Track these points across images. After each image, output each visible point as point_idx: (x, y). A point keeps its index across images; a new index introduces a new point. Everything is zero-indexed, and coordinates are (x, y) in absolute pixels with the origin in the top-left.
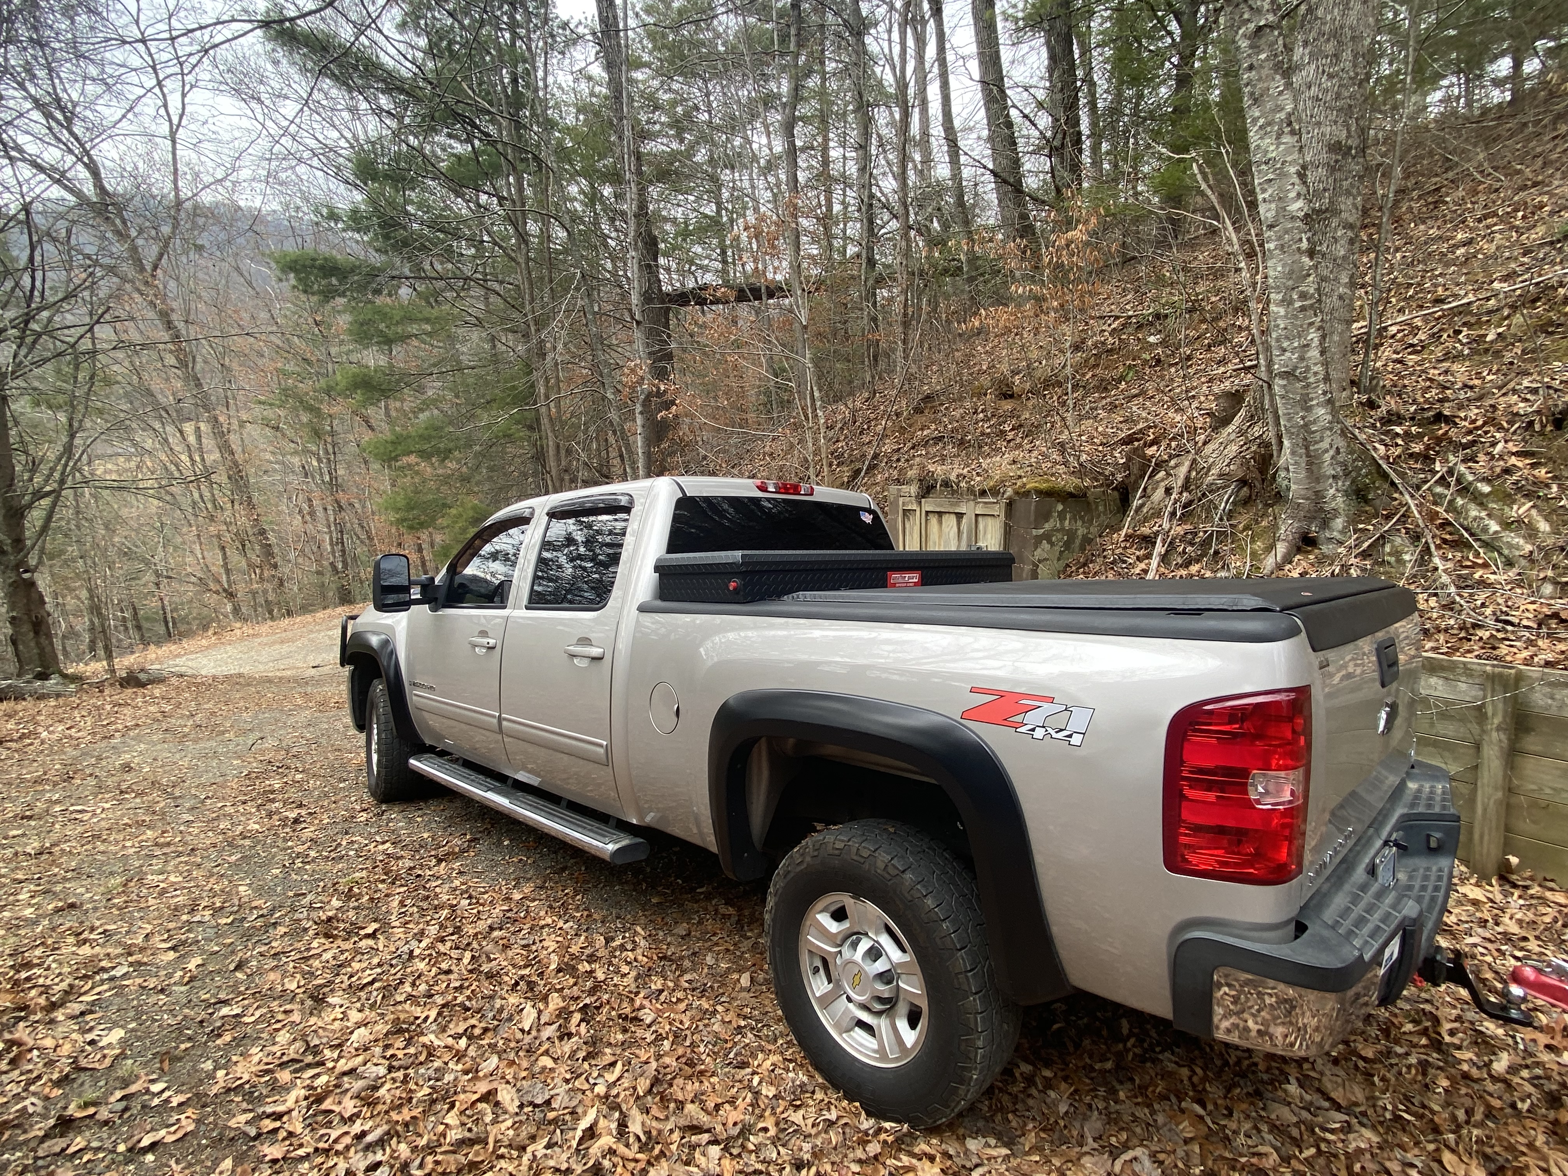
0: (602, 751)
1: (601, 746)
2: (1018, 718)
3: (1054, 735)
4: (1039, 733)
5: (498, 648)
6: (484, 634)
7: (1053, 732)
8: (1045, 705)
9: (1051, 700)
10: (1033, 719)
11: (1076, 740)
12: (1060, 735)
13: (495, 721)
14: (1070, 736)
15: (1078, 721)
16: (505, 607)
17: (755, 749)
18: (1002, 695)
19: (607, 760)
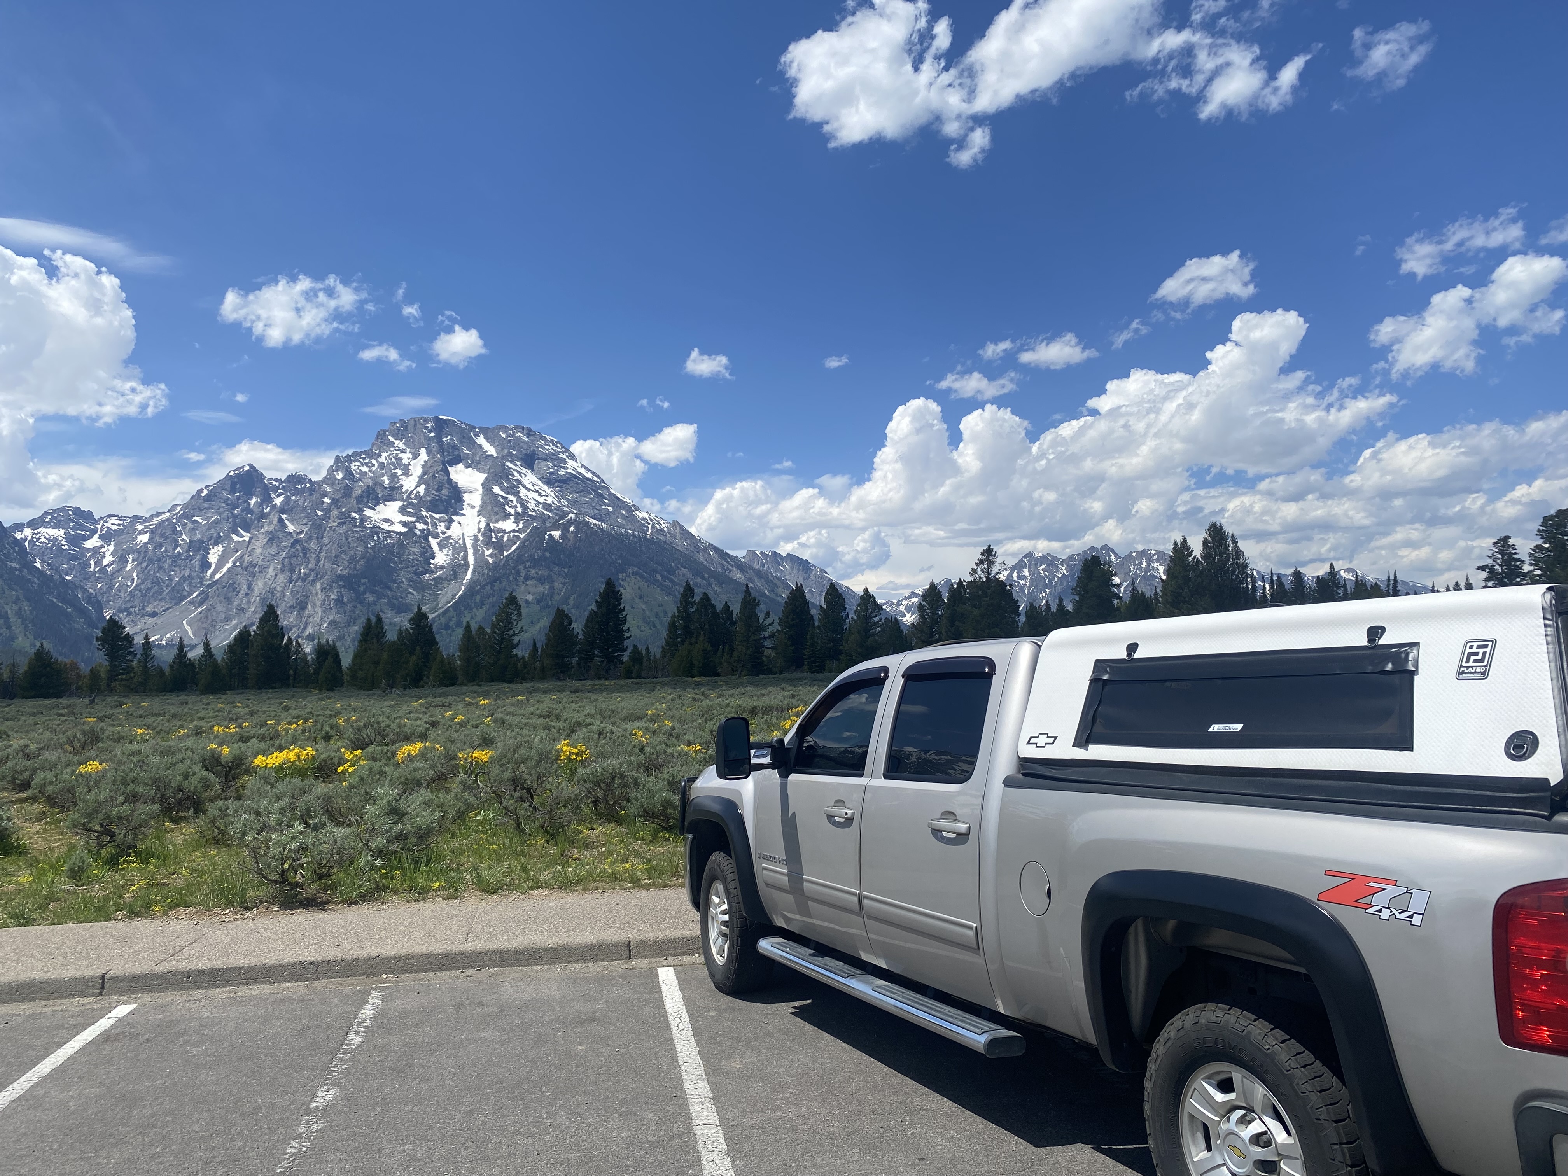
0: (972, 933)
1: (970, 928)
2: (1366, 900)
3: (1398, 916)
4: (1385, 914)
5: (856, 821)
6: (840, 803)
7: (1396, 913)
8: (1390, 888)
9: (1395, 883)
10: (1379, 900)
11: (1417, 920)
12: (1403, 916)
13: (856, 899)
14: (1411, 917)
15: (1418, 903)
16: (861, 776)
17: (1132, 930)
18: (1352, 878)
19: (976, 947)
